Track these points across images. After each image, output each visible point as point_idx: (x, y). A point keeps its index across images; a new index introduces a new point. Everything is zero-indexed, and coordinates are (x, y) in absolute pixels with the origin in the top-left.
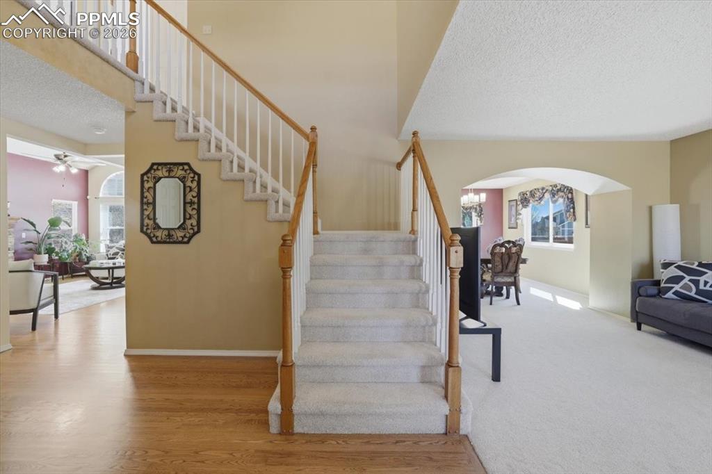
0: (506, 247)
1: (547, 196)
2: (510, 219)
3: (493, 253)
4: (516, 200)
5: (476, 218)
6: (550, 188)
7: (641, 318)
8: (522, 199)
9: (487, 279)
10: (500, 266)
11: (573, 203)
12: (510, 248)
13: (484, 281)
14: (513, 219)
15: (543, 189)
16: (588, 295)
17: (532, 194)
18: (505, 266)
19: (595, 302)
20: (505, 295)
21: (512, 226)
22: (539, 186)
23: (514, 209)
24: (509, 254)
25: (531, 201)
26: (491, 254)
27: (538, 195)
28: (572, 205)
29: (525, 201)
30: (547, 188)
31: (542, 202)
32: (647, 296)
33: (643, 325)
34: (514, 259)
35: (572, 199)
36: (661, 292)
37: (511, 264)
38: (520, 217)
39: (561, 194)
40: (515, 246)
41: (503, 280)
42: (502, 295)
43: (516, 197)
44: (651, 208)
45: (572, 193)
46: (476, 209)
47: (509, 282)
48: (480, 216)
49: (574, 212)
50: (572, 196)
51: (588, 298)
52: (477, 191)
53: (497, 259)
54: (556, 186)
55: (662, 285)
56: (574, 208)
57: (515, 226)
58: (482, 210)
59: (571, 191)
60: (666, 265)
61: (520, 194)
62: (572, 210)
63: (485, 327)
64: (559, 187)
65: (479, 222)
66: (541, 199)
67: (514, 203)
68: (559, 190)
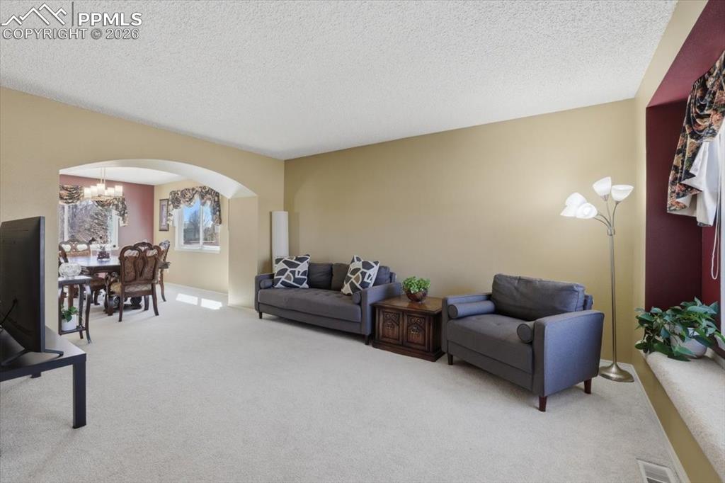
0: (140, 251)
1: (197, 197)
2: (161, 221)
3: (122, 258)
4: (168, 200)
5: (118, 217)
6: (200, 190)
7: (262, 307)
8: (173, 199)
9: (115, 290)
10: (133, 274)
11: (219, 206)
12: (145, 251)
13: (113, 293)
14: (164, 220)
15: (193, 189)
16: (227, 293)
17: (183, 193)
18: (139, 273)
19: (233, 300)
20: (143, 307)
21: (162, 227)
22: (190, 186)
23: (165, 209)
24: (143, 258)
25: (182, 202)
26: (120, 259)
27: (189, 195)
28: (218, 208)
29: (176, 200)
30: (197, 189)
31: (192, 204)
32: (265, 288)
33: (263, 314)
34: (151, 263)
35: (218, 201)
36: (274, 283)
37: (146, 270)
38: (171, 218)
39: (209, 196)
40: (152, 249)
41: (137, 290)
42: (139, 307)
43: (168, 196)
44: (271, 213)
45: (218, 197)
46: (117, 206)
47: (146, 291)
48: (123, 215)
49: (220, 215)
50: (218, 199)
51: (227, 296)
52: (110, 183)
53: (129, 265)
54: (204, 188)
55: (275, 277)
56: (220, 211)
57: (166, 228)
58: (125, 209)
59: (217, 194)
60: (278, 261)
61: (171, 193)
62: (218, 213)
63: (61, 358)
64: (207, 189)
65: (121, 222)
66: (191, 200)
67: (165, 203)
68: (207, 192)
